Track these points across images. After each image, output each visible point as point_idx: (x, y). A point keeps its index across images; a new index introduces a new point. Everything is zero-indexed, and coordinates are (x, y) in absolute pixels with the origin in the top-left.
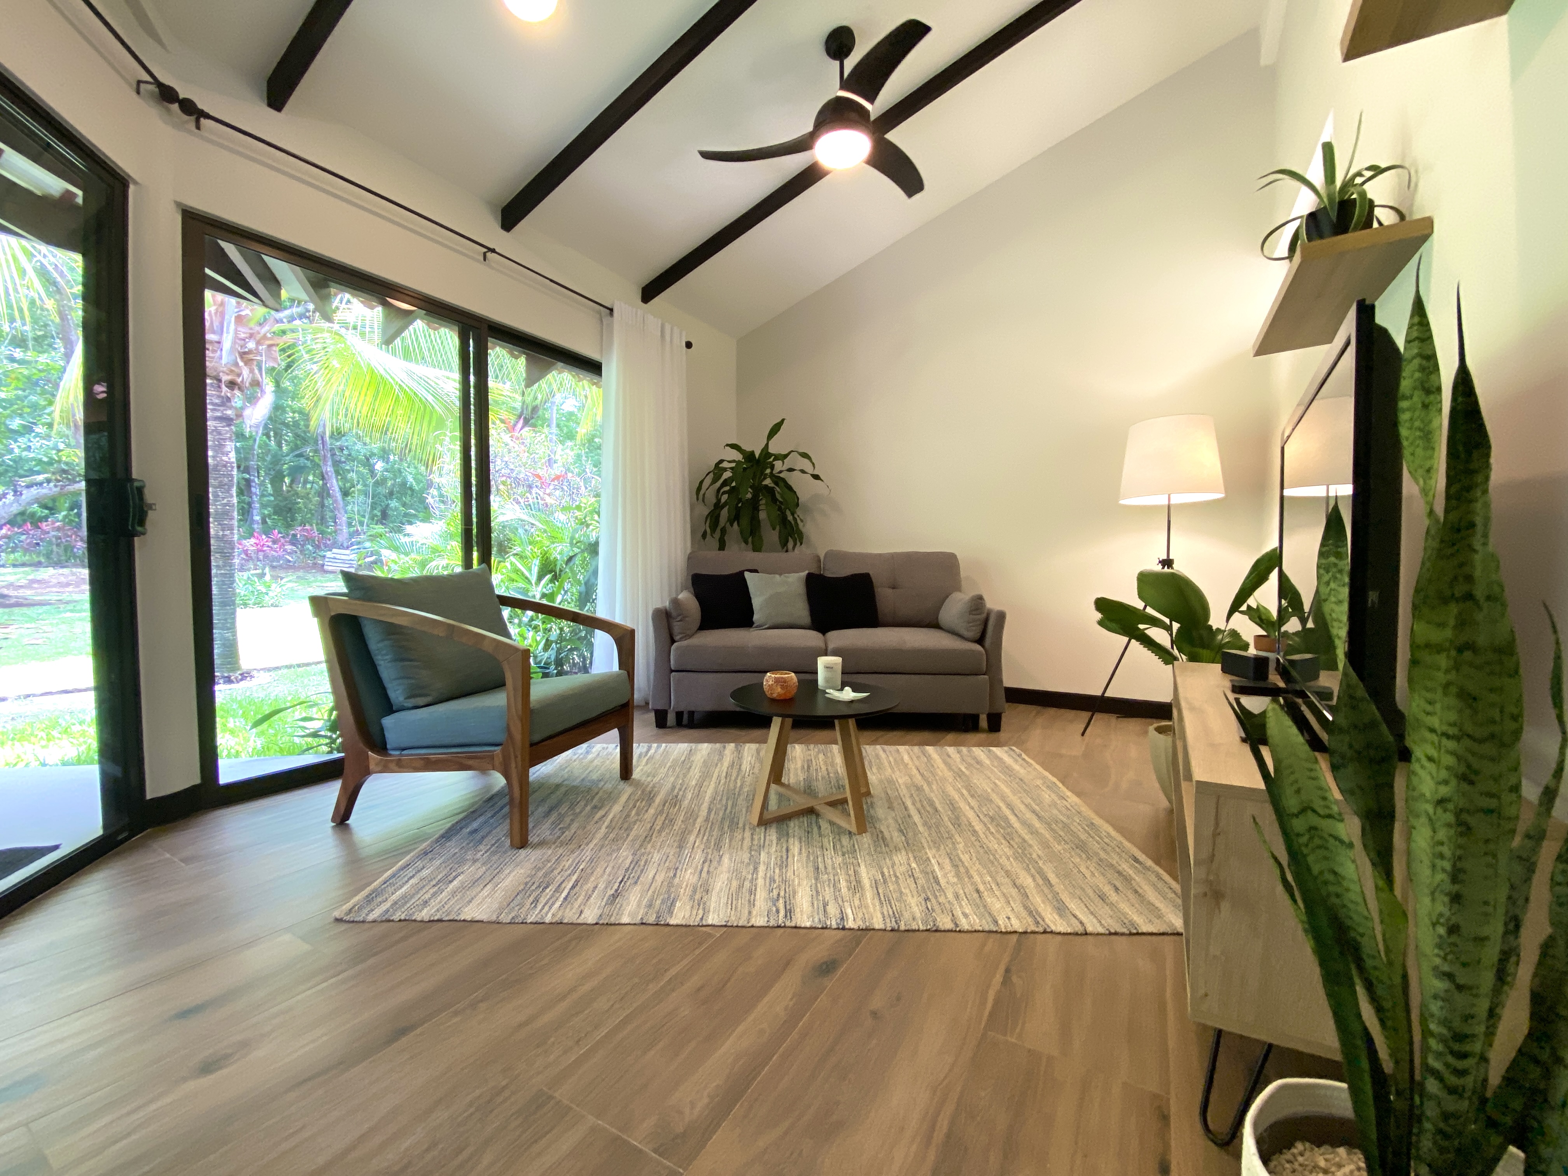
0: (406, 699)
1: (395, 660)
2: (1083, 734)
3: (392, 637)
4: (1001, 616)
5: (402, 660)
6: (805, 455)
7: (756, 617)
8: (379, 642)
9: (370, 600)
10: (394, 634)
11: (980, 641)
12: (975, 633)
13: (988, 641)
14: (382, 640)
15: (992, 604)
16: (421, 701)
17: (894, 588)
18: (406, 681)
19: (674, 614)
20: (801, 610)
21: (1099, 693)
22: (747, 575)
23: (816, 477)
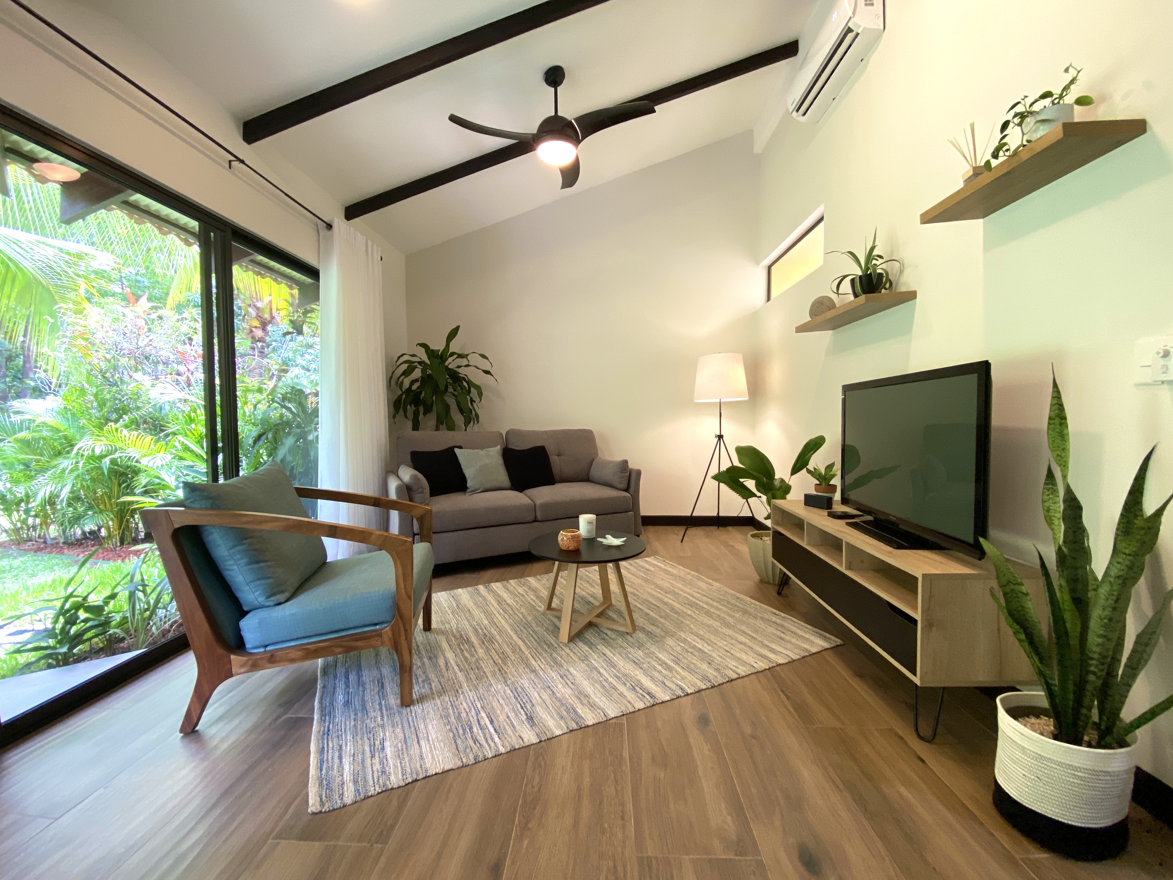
0: (266, 598)
1: (249, 563)
2: (682, 542)
3: (245, 541)
4: (639, 473)
5: (257, 562)
6: (483, 356)
7: (469, 484)
8: (230, 549)
9: (218, 508)
10: (246, 539)
11: (627, 490)
12: (624, 486)
13: (632, 490)
14: (234, 547)
15: (632, 465)
16: (281, 597)
17: (558, 455)
18: (263, 581)
19: (415, 488)
20: (502, 476)
21: (690, 515)
22: (457, 450)
23: (487, 372)
